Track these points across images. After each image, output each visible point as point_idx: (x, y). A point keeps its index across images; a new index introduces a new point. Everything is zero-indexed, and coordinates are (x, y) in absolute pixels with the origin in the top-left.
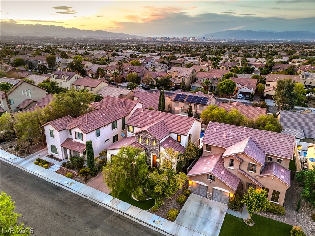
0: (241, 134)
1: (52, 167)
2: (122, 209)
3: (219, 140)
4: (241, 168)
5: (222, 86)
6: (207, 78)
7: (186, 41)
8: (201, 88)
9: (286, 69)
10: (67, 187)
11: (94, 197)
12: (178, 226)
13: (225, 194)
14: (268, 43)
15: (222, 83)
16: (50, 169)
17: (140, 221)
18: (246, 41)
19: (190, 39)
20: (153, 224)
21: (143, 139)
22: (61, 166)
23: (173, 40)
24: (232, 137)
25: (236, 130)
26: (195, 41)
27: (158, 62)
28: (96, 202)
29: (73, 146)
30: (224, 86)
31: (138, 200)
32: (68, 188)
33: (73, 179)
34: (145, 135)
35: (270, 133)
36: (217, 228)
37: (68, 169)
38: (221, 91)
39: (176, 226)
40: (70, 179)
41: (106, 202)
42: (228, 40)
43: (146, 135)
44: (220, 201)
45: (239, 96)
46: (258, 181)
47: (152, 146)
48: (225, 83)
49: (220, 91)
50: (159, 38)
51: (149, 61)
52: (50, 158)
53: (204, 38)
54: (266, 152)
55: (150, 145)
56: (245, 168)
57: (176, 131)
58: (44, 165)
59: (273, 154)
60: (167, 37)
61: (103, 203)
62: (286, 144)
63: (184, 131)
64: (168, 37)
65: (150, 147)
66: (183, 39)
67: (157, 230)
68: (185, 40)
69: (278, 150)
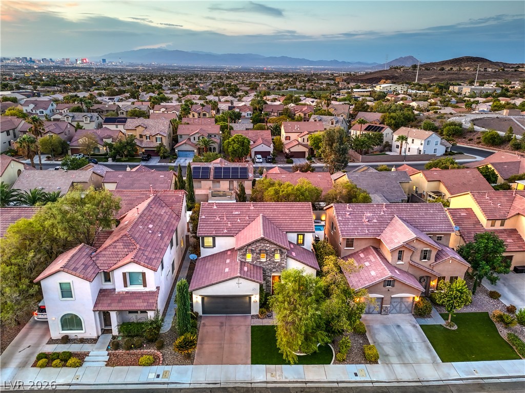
0: (382, 213)
1: (87, 359)
2: (296, 377)
3: (362, 229)
4: (412, 259)
5: (231, 146)
6: (200, 135)
7: (70, 66)
8: (193, 151)
9: (280, 112)
10: (164, 383)
11: (232, 379)
12: (388, 366)
13: (407, 300)
14: (210, 71)
15: (230, 140)
16: (85, 364)
17: (338, 382)
18: (177, 66)
19: (78, 62)
20: (358, 379)
21: (255, 254)
22: (107, 350)
23: (42, 64)
24: (375, 221)
25: (374, 210)
26: (87, 66)
27: (65, 110)
28: (244, 385)
29: (126, 301)
30: (236, 146)
31: (305, 354)
32: (168, 383)
33: (158, 365)
34: (260, 245)
35: (414, 205)
36: (428, 347)
37: (131, 351)
38: (232, 153)
39: (387, 368)
40: (154, 368)
41: (261, 378)
42: (147, 65)
43: (263, 245)
44: (400, 312)
45: (258, 158)
46: (434, 270)
47: (274, 262)
48: (235, 140)
49: (230, 154)
50: (8, 59)
51: (46, 109)
52: (62, 345)
53: (104, 60)
54: (426, 231)
55: (270, 260)
56: (417, 258)
57: (295, 228)
58: (70, 362)
59: (433, 231)
60: (28, 58)
61: (255, 381)
62: (439, 216)
63: (308, 226)
64: (31, 58)
65: (270, 264)
66: (63, 62)
67: (371, 385)
68: (67, 64)
69: (435, 225)
